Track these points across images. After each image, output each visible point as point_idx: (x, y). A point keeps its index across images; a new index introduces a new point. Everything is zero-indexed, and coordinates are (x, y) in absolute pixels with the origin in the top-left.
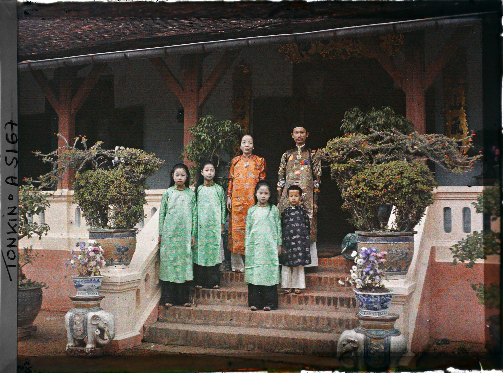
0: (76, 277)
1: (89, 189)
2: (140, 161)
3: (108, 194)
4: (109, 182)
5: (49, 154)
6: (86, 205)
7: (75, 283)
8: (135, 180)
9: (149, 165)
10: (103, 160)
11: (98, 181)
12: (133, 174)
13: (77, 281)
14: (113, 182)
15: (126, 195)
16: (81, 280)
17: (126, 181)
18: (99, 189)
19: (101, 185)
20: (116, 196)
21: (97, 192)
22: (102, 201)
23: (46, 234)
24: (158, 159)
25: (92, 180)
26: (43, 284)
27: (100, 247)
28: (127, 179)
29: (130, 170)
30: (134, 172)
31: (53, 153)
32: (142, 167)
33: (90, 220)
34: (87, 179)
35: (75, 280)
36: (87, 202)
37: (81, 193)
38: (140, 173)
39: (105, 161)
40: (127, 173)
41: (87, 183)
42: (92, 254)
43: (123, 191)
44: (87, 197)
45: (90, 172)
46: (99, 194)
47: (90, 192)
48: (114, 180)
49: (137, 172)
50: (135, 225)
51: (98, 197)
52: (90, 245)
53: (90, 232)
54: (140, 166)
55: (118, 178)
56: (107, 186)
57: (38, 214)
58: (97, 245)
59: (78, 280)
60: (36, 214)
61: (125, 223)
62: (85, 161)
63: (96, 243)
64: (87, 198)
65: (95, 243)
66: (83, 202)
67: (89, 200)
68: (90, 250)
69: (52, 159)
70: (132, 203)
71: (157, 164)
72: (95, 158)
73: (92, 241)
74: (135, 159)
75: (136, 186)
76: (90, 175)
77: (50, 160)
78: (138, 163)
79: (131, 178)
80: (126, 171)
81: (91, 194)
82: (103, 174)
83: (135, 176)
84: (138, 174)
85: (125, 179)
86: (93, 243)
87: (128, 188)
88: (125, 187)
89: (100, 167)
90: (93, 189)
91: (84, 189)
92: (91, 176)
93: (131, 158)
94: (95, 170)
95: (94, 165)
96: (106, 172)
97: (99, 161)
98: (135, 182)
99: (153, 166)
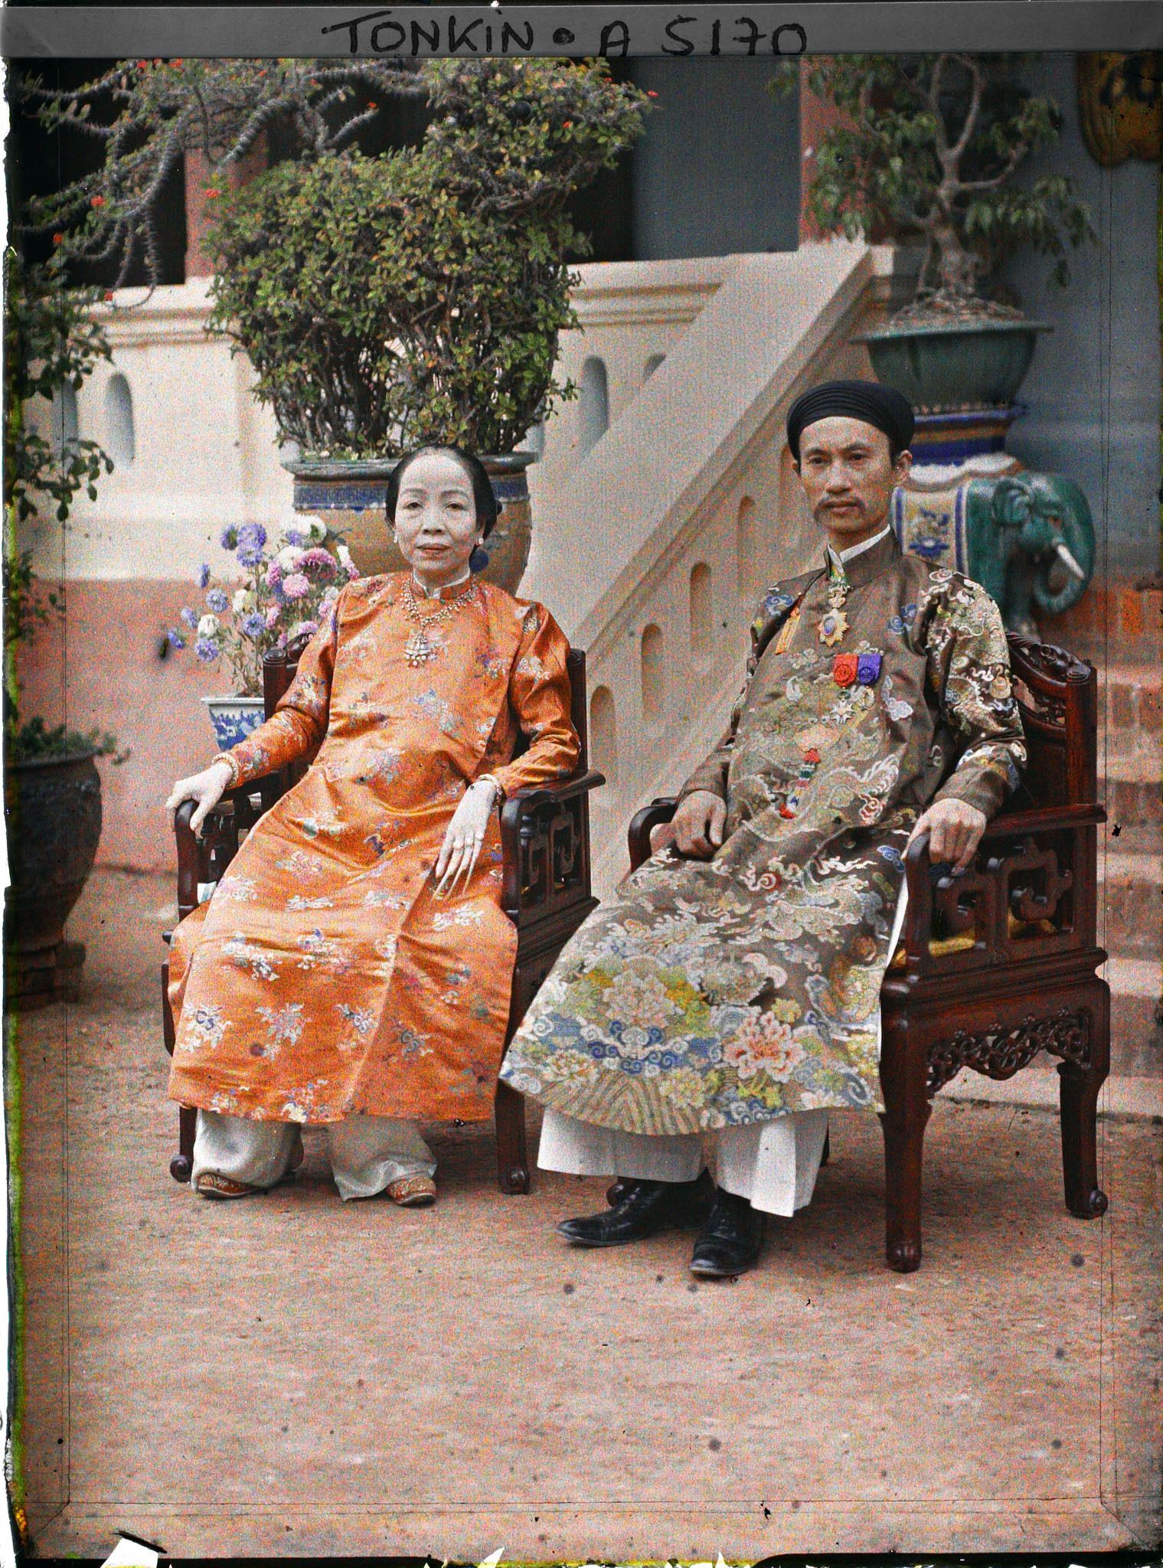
0: (226, 699)
1: (282, 260)
2: (530, 100)
3: (375, 280)
4: (378, 216)
5: (87, 89)
6: (272, 340)
7: (221, 731)
8: (505, 203)
9: (577, 122)
10: (355, 106)
11: (326, 212)
12: (493, 170)
13: (228, 722)
14: (396, 214)
15: (461, 283)
16: (247, 712)
17: (461, 208)
18: (331, 257)
19: (338, 231)
20: (410, 285)
21: (323, 269)
22: (347, 315)
23: (93, 494)
24: (620, 89)
25: (296, 212)
26: (99, 743)
27: (343, 551)
28: (466, 199)
29: (479, 152)
30: (499, 158)
31: (105, 82)
32: (537, 134)
33: (294, 414)
34: (271, 208)
35: (217, 713)
36: (275, 327)
37: (245, 278)
38: (530, 166)
39: (368, 115)
40: (464, 171)
41: (273, 227)
42: (296, 585)
43: (448, 260)
44: (273, 300)
45: (288, 170)
46: (330, 283)
47: (287, 274)
48: (402, 205)
49: (515, 162)
50: (522, 437)
51: (330, 297)
52: (292, 539)
53: (299, 477)
54: (530, 129)
55: (421, 193)
56: (367, 240)
57: (48, 395)
58: (329, 541)
59: (234, 714)
60: (38, 396)
61: (464, 427)
62: (257, 114)
63: (323, 531)
64: (272, 302)
65: (315, 530)
66: (257, 325)
67: (284, 316)
68: (288, 565)
69: (86, 108)
70: (496, 321)
71: (611, 113)
72: (314, 100)
73: (304, 523)
74: (504, 89)
75: (512, 236)
76: (286, 187)
77: (77, 112)
78: (521, 115)
79: (489, 191)
80: (458, 156)
81: (290, 284)
82: (354, 178)
83: (505, 181)
84: (522, 172)
85: (455, 199)
86: (308, 531)
87: (474, 244)
88: (457, 244)
89: (340, 147)
90: (301, 259)
91: (261, 258)
92: (294, 192)
93: (482, 86)
94: (314, 158)
95: (306, 134)
96: (364, 168)
97: (336, 115)
98: (509, 212)
99: (594, 127)
